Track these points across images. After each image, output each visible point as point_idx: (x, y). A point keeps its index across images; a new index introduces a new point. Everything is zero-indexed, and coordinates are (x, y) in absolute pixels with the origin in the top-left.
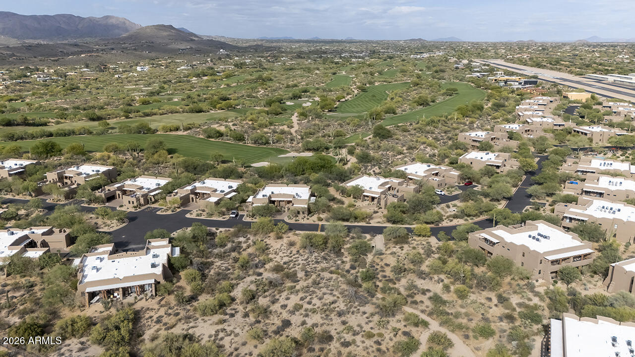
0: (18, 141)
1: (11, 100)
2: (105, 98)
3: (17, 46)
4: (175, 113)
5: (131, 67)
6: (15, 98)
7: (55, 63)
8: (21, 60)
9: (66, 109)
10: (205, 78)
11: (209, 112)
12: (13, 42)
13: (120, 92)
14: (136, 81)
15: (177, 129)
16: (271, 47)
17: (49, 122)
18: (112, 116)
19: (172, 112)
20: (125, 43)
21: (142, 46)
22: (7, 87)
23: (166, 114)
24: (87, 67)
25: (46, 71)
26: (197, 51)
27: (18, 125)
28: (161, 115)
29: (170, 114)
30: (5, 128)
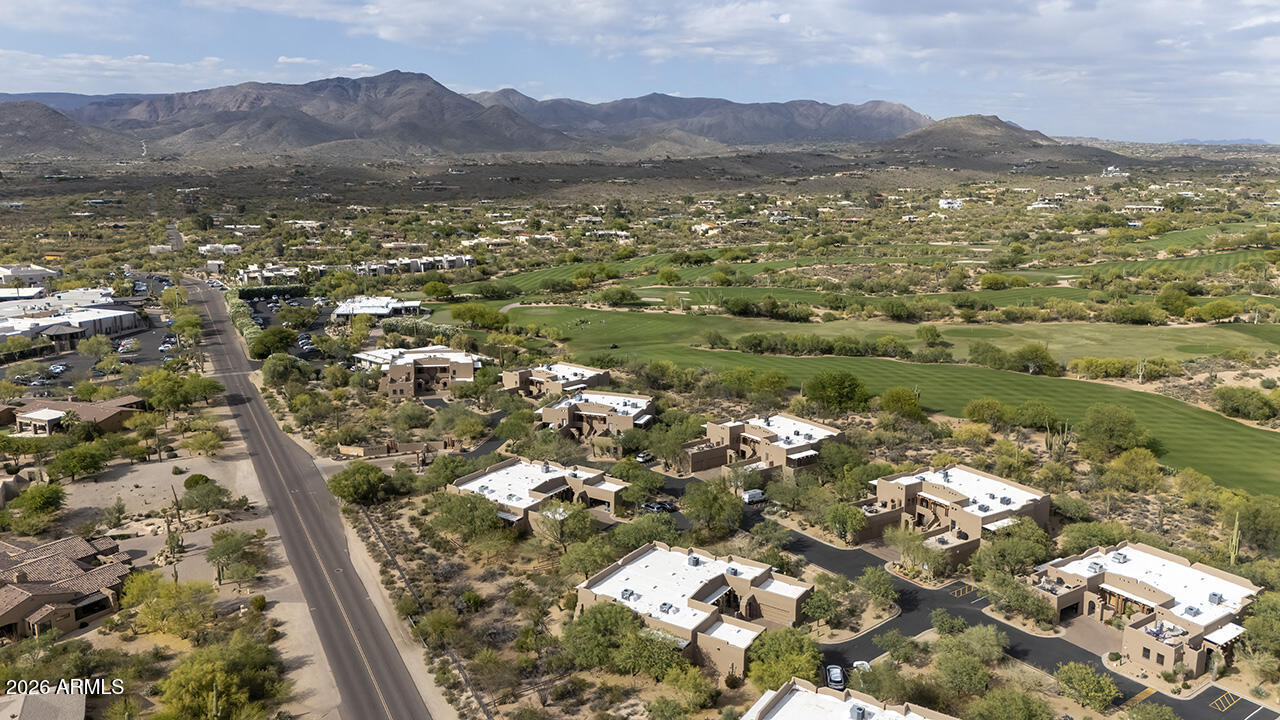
0: (766, 354)
1: (737, 258)
2: (903, 267)
3: (726, 155)
4: (1076, 319)
5: (926, 199)
6: (742, 254)
7: (793, 188)
8: (740, 181)
9: (837, 287)
10: (1102, 232)
11: (1165, 324)
12: (723, 151)
13: (927, 253)
14: (949, 231)
15: (1123, 373)
16: (1223, 163)
17: (812, 314)
18: (935, 312)
19: (1070, 317)
20: (902, 152)
21: (935, 157)
22: (724, 231)
23: (1055, 319)
24: (847, 197)
25: (778, 203)
26: (1051, 170)
27: (759, 315)
28: (1044, 320)
29: (1065, 322)
30: (737, 318)
